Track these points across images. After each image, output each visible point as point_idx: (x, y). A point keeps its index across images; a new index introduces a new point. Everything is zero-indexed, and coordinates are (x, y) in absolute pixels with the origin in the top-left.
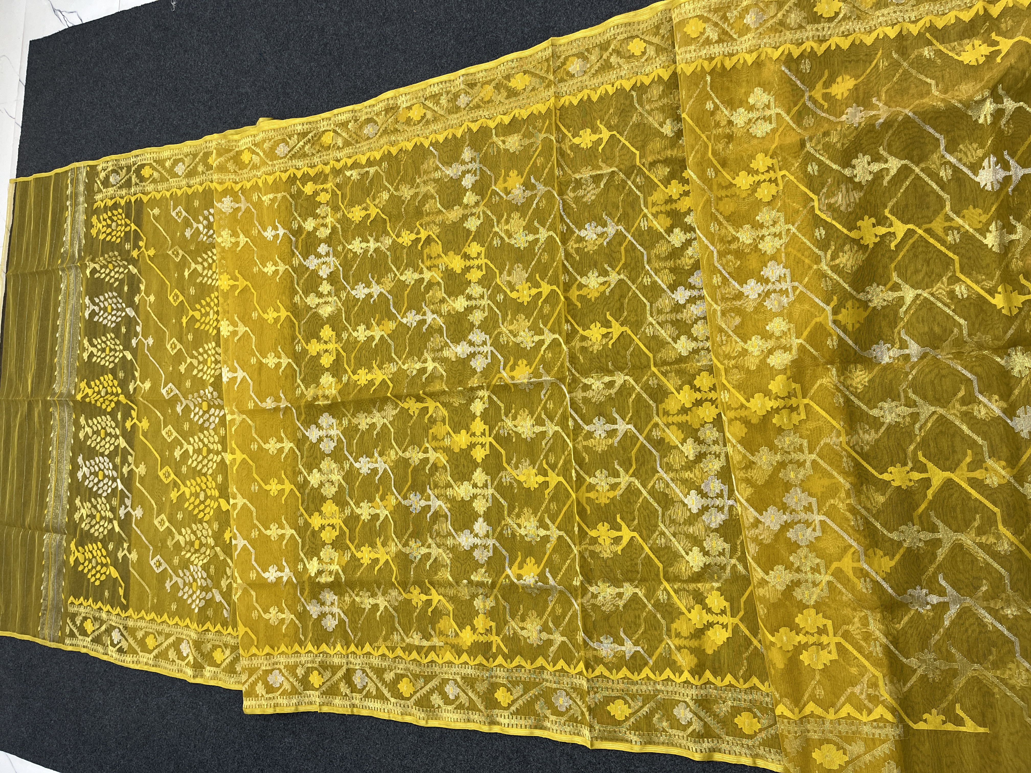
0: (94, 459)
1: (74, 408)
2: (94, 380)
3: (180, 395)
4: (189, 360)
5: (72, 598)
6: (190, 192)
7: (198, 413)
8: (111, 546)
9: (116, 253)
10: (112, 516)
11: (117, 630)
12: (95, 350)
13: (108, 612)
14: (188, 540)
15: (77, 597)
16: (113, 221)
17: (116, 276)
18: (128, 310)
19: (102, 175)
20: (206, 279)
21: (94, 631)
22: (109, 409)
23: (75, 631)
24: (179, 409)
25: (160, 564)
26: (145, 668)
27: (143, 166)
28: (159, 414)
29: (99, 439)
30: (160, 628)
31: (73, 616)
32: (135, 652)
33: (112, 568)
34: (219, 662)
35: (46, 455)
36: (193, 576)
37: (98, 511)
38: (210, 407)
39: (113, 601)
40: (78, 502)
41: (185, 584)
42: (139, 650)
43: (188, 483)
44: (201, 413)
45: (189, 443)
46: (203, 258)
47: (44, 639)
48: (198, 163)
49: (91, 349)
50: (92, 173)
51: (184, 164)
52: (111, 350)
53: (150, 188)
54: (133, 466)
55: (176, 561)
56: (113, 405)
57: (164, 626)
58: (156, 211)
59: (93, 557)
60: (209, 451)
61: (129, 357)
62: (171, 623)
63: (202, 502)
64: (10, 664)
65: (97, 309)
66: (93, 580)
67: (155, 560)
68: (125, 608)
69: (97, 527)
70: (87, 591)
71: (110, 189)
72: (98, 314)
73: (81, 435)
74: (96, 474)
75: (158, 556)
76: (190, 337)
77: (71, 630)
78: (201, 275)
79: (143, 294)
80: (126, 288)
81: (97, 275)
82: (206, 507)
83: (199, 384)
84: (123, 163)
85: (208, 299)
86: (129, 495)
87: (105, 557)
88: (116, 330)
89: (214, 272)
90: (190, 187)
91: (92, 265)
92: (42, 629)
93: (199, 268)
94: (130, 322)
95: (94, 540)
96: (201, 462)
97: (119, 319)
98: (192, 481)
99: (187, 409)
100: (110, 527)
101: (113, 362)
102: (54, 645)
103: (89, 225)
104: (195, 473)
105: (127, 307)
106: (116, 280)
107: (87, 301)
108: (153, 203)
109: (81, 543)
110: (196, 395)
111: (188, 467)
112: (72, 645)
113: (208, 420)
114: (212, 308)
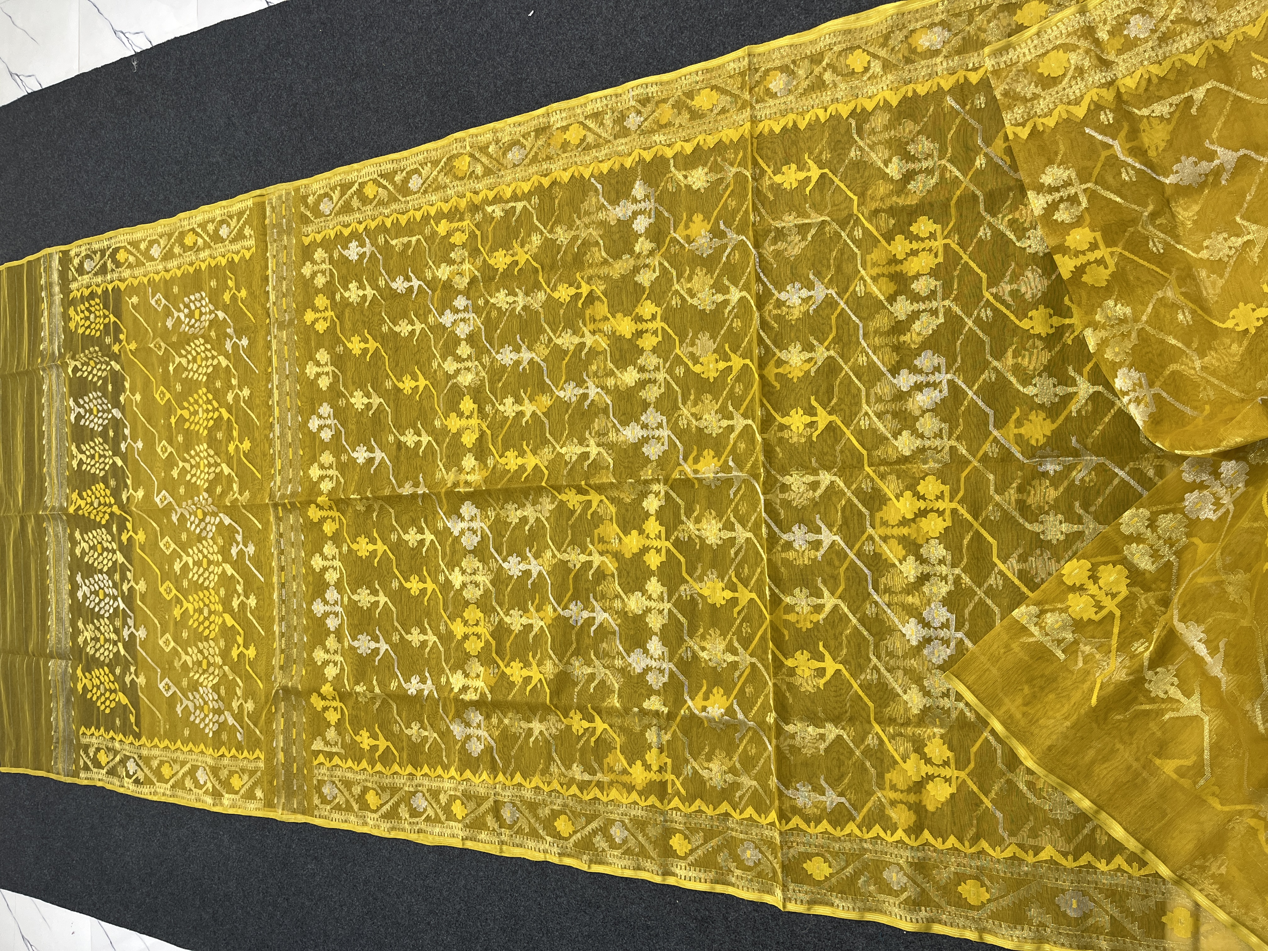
0: (92, 577)
1: (68, 521)
2: (85, 491)
3: (174, 503)
4: (181, 464)
5: (83, 728)
6: (168, 277)
7: (194, 522)
8: (118, 671)
9: (97, 348)
10: (116, 638)
11: (132, 760)
12: (84, 457)
13: (121, 741)
14: (195, 659)
15: (88, 727)
16: (90, 312)
17: (99, 374)
18: (114, 411)
19: (76, 261)
20: (192, 374)
21: (108, 763)
22: (103, 522)
23: (89, 763)
24: (174, 518)
25: (169, 688)
26: (163, 799)
27: (117, 250)
28: (154, 525)
29: (96, 555)
30: (175, 756)
31: (86, 748)
32: (152, 783)
33: (120, 694)
34: (236, 788)
35: (43, 575)
36: (204, 699)
37: (102, 634)
38: (205, 514)
39: (125, 730)
40: (80, 624)
41: (196, 708)
42: (155, 780)
43: (190, 598)
44: (197, 522)
45: (188, 555)
46: (186, 350)
47: (58, 774)
48: (174, 244)
49: (80, 456)
50: (65, 259)
51: (159, 245)
52: (100, 456)
53: (126, 273)
54: (132, 583)
55: (185, 683)
56: (107, 517)
57: (179, 753)
58: (135, 300)
59: (101, 683)
60: (210, 563)
61: (120, 463)
62: (186, 749)
63: (206, 618)
64: (27, 803)
65: (82, 411)
66: (103, 707)
67: (163, 684)
68: (138, 736)
69: (102, 650)
70: (98, 720)
71: (85, 277)
72: (84, 417)
73: (78, 551)
74: (96, 593)
75: (167, 679)
76: (180, 439)
77: (85, 763)
78: (186, 369)
79: (128, 392)
80: (110, 387)
81: (79, 374)
82: (211, 623)
83: (193, 489)
84: (96, 246)
85: (196, 396)
86: (132, 615)
87: (113, 682)
88: (104, 434)
89: (200, 366)
90: (167, 271)
91: (73, 364)
92: (56, 763)
93: (184, 361)
94: (117, 424)
95: (100, 664)
96: (202, 575)
97: (106, 421)
98: (195, 596)
99: (182, 518)
100: (115, 650)
101: (104, 469)
102: (69, 780)
103: (66, 318)
104: (198, 587)
105: (113, 408)
106: (100, 378)
107: (72, 403)
108: (132, 290)
109: (88, 669)
110: (190, 502)
111: (190, 581)
112: (87, 779)
113: (205, 528)
114: (200, 406)
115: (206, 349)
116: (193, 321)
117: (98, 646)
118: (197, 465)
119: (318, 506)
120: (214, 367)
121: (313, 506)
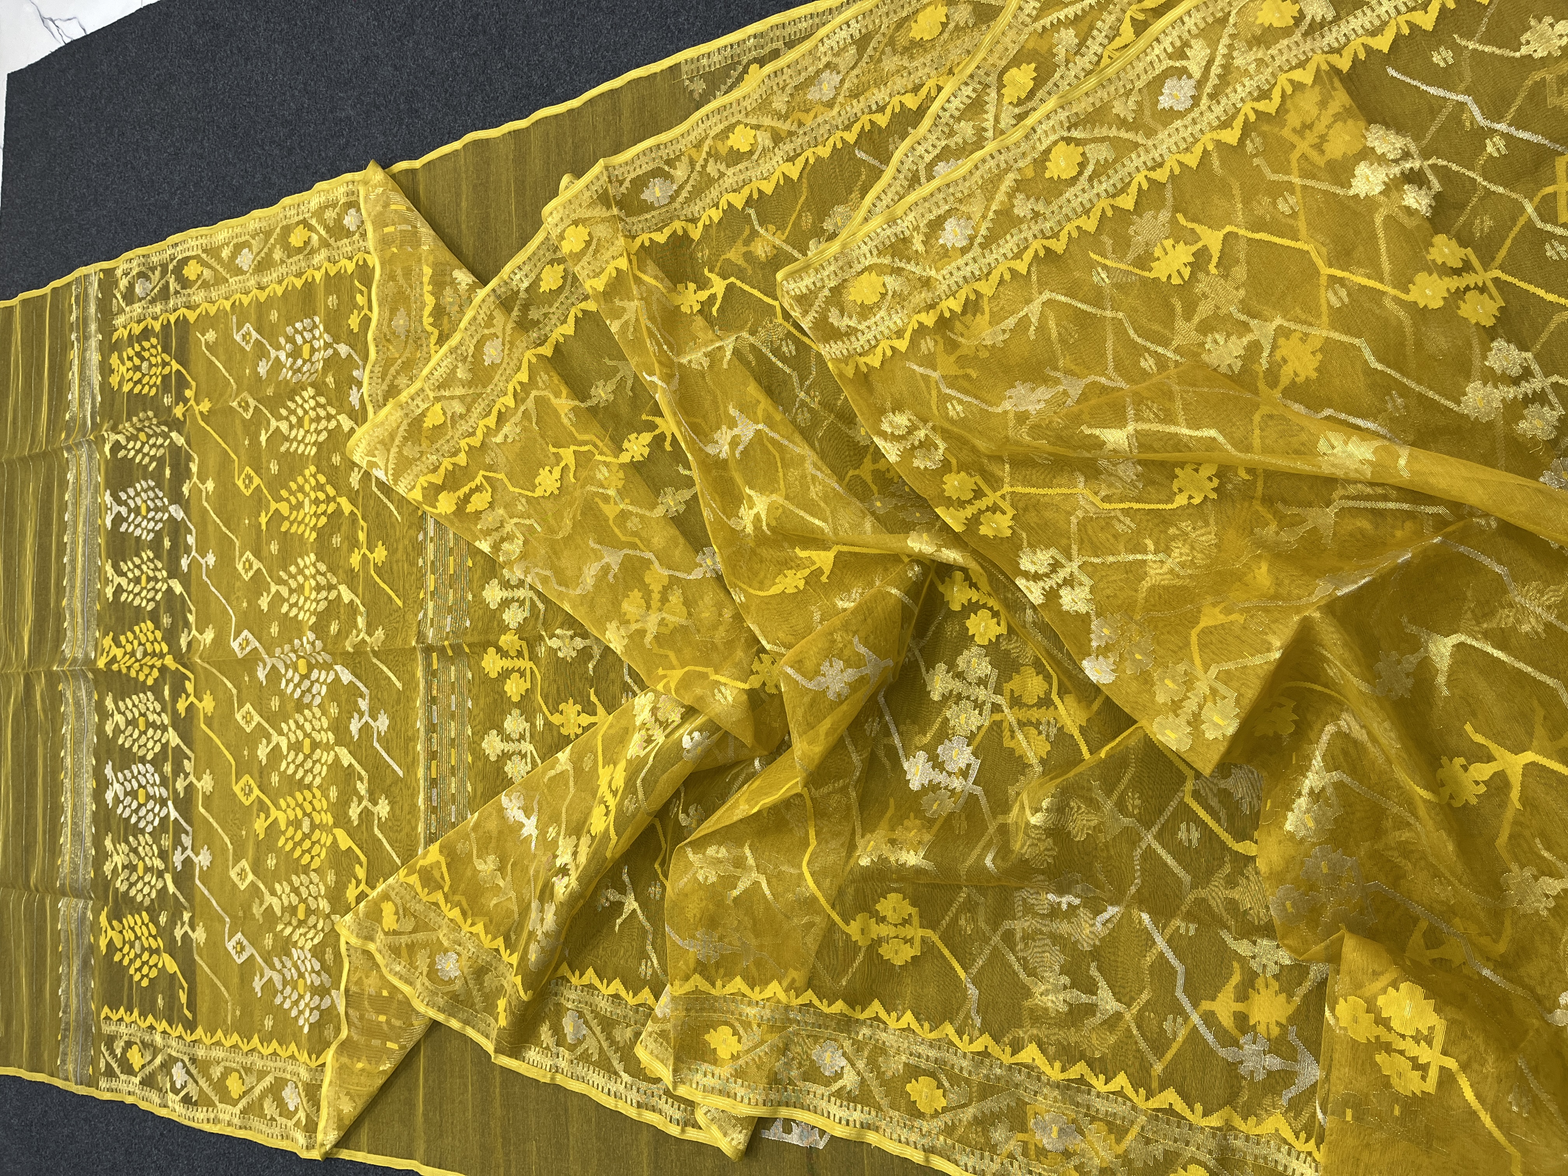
0: (129, 768)
1: (96, 681)
2: (124, 633)
3: (261, 649)
4: (274, 588)
5: (106, 1009)
6: (262, 296)
7: (291, 680)
8: (163, 919)
9: (150, 414)
10: (162, 867)
11: (180, 1064)
12: (123, 582)
13: (164, 1032)
14: (286, 903)
15: (114, 1007)
16: (143, 359)
17: (152, 453)
18: (172, 508)
19: (123, 283)
20: (295, 445)
21: (143, 1066)
22: (150, 682)
24: (261, 674)
25: (243, 949)
26: (228, 1131)
27: (185, 261)
28: (229, 685)
29: (136, 734)
30: (249, 1060)
31: (110, 1040)
32: (210, 1104)
33: (166, 957)
35: (55, 765)
36: (298, 969)
37: (140, 858)
38: (310, 667)
39: (171, 1015)
40: (108, 843)
41: (285, 983)
42: (216, 1099)
43: (282, 803)
44: (296, 679)
45: (281, 733)
46: (287, 408)
47: (66, 1079)
48: (274, 246)
49: (118, 580)
50: (108, 280)
51: (251, 250)
52: (149, 579)
53: (198, 297)
54: (192, 778)
55: (268, 941)
56: (156, 673)
57: (255, 1057)
58: (211, 336)
59: (137, 937)
60: (315, 745)
61: (178, 589)
62: (266, 1051)
63: (306, 836)
65: (124, 510)
66: (137, 977)
67: (233, 942)
68: (191, 1026)
69: (140, 885)
70: (130, 998)
71: (136, 306)
72: (126, 520)
73: (109, 728)
74: (133, 794)
75: (239, 935)
76: (274, 548)
77: (108, 1064)
78: (286, 439)
79: (195, 479)
80: (168, 472)
81: (122, 454)
82: (313, 843)
83: (291, 626)
84: (155, 259)
85: (300, 480)
86: (188, 828)
87: (155, 937)
88: (156, 545)
89: (307, 432)
90: (261, 288)
91: (114, 437)
92: (64, 1062)
93: (284, 426)
94: (176, 529)
95: (136, 908)
96: (302, 765)
97: (160, 525)
98: (289, 799)
99: (274, 674)
100: (160, 885)
101: (153, 599)
102: (82, 1090)
103: (106, 370)
104: (294, 785)
105: (171, 504)
106: (153, 458)
107: (108, 498)
108: (207, 321)
109: (116, 915)
110: (287, 647)
111: (282, 774)
112: (110, 1090)
113: (309, 690)
114: (306, 495)
115: (318, 405)
116: (300, 362)
117: (134, 878)
118: (300, 589)
119: (499, 650)
120: (330, 432)
121: (492, 650)
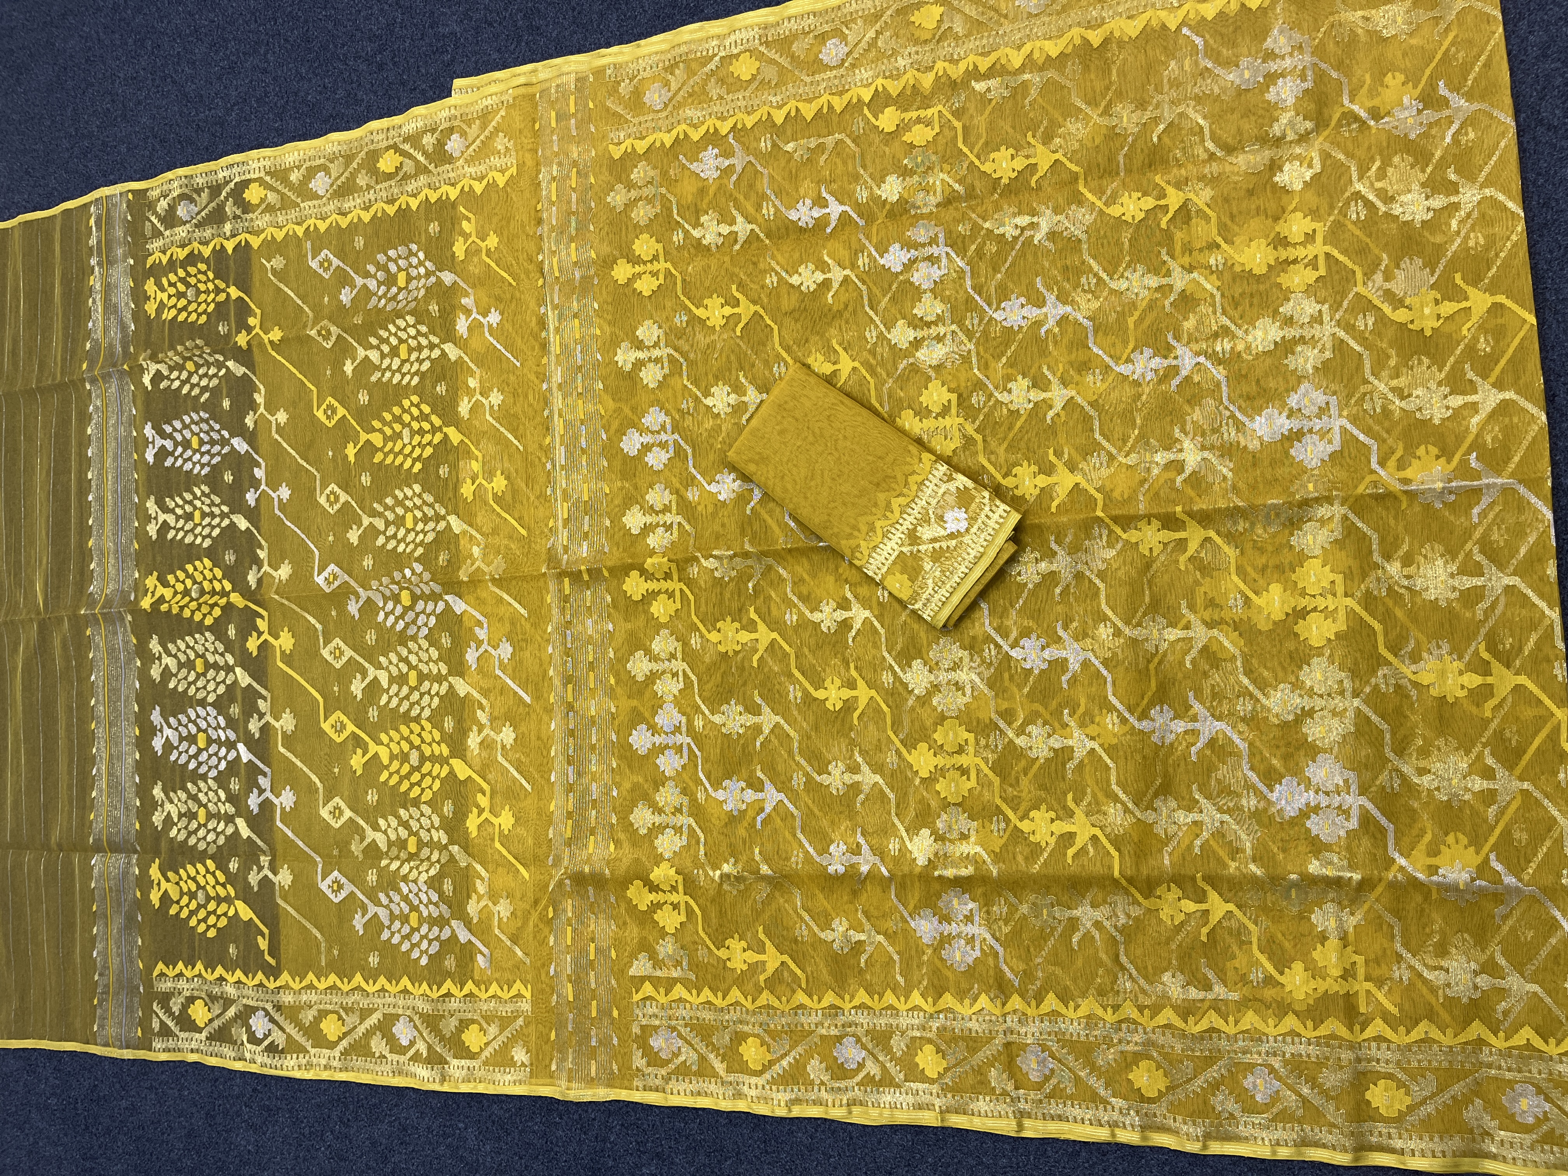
0: (184, 712)
1: (137, 624)
2: (173, 572)
3: (352, 583)
4: (366, 521)
5: (160, 966)
6: (344, 222)
7: (392, 612)
8: (233, 866)
9: (200, 342)
10: (231, 810)
11: (261, 1013)
12: (171, 519)
14: (393, 837)
15: (170, 962)
16: (188, 285)
17: (204, 383)
18: (233, 441)
19: (163, 205)
20: (388, 374)
21: (211, 1021)
22: (209, 621)
23: (171, 1024)
24: (353, 608)
25: (340, 887)
26: (325, 1075)
27: (245, 184)
28: (313, 621)
29: (192, 677)
30: (350, 1000)
31: (165, 999)
32: (301, 1050)
33: (240, 904)
34: (475, 1049)
35: (84, 714)
36: (409, 903)
37: (201, 805)
38: (415, 598)
39: (247, 963)
40: (157, 792)
41: (392, 917)
42: (308, 1045)
43: (384, 737)
44: (398, 611)
45: (379, 666)
46: (378, 337)
47: (105, 1045)
48: (358, 170)
49: (162, 517)
50: (140, 203)
51: (328, 173)
52: (204, 515)
53: (261, 221)
54: (268, 718)
55: (372, 877)
56: (217, 612)
57: (357, 996)
58: (278, 262)
59: (199, 887)
60: (422, 677)
62: (371, 989)
63: (414, 769)
65: (169, 444)
66: (202, 928)
67: (329, 880)
68: (273, 972)
69: (201, 833)
70: (191, 950)
71: (178, 230)
72: (172, 454)
73: (155, 672)
75: (336, 873)
76: (366, 480)
77: (162, 1023)
78: (377, 368)
79: (262, 410)
80: (226, 403)
81: (163, 385)
82: (423, 776)
83: (391, 560)
84: (200, 181)
85: (398, 410)
86: (267, 769)
87: (223, 885)
88: (213, 480)
89: (404, 362)
90: (343, 214)
91: (153, 367)
92: (101, 1026)
93: (374, 356)
94: (240, 463)
95: (197, 856)
96: (407, 697)
97: (218, 459)
98: (392, 733)
99: (369, 607)
100: (230, 830)
101: (209, 536)
102: (128, 1054)
103: (139, 296)
104: (397, 718)
105: (232, 435)
106: (204, 389)
107: (148, 432)
108: (271, 247)
109: (170, 866)
110: (385, 580)
111: (381, 710)
112: (167, 1050)
113: (414, 622)
114: (404, 425)
115: (419, 333)
116: (394, 290)
117: (194, 825)
118: (400, 521)
119: (643, 572)
120: (433, 361)
121: (635, 574)
